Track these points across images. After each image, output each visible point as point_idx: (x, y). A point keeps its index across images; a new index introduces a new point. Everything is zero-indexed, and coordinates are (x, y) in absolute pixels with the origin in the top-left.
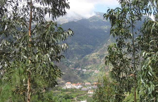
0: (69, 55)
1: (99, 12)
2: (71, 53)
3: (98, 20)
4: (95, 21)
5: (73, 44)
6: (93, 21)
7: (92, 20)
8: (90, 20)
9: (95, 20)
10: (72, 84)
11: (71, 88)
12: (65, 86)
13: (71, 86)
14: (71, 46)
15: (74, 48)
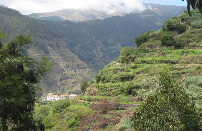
0: (108, 59)
1: (156, 4)
2: (111, 57)
3: (152, 15)
4: (148, 15)
5: (115, 46)
6: (147, 15)
7: (145, 14)
8: (142, 15)
9: (149, 14)
10: (53, 96)
11: (51, 101)
12: (46, 98)
13: (52, 98)
14: (113, 48)
15: (116, 50)
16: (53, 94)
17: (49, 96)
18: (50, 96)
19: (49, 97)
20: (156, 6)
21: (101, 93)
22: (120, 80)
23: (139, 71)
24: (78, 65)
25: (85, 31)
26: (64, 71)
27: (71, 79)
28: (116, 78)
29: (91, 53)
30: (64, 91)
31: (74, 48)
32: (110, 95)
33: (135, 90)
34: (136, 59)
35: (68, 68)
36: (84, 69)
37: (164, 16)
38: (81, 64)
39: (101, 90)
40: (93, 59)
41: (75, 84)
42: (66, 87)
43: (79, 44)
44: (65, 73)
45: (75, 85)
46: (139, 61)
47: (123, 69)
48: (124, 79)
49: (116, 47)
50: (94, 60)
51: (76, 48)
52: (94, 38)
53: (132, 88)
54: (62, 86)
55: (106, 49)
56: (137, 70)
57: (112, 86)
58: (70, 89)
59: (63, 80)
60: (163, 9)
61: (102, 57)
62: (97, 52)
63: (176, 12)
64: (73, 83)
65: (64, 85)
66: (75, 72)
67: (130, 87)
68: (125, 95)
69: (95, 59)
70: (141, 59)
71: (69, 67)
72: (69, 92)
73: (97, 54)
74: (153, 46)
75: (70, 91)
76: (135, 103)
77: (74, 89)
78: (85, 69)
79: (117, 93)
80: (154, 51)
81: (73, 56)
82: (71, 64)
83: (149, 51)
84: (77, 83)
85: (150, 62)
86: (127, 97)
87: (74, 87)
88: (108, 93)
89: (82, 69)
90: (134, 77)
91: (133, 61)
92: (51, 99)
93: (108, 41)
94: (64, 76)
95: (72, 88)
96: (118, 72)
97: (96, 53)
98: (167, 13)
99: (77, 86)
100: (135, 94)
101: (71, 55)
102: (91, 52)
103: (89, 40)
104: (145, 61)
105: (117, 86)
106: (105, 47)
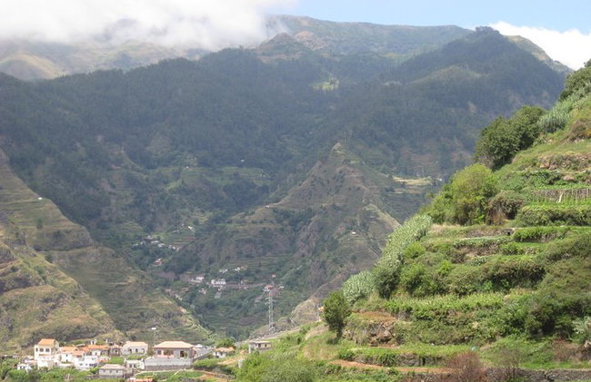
0: (154, 214)
1: (306, 18)
2: (163, 206)
3: (297, 56)
4: (284, 57)
5: (175, 165)
6: (279, 57)
7: (272, 54)
8: (263, 54)
9: (287, 53)
10: (61, 349)
11: (55, 367)
12: (30, 357)
13: (57, 356)
14: (168, 171)
15: (179, 181)
16: (58, 343)
17: (42, 350)
18: (47, 350)
19: (44, 352)
20: (305, 23)
21: (427, 334)
22: (488, 285)
23: (558, 251)
24: (57, 235)
25: (67, 112)
26: (12, 259)
27: (37, 285)
28: (471, 279)
29: (91, 191)
30: (15, 329)
31: (30, 174)
32: (463, 341)
33: (565, 319)
34: (523, 209)
35: (25, 248)
36: (79, 251)
37: (338, 59)
38: (68, 232)
39: (424, 323)
40: (99, 215)
41: (51, 304)
42: (19, 316)
43: (48, 159)
44: (15, 264)
45: (53, 307)
46: (539, 214)
47: (487, 246)
48: (501, 281)
49: (180, 169)
50: (106, 218)
51: (39, 173)
52: (100, 138)
53: (558, 312)
54: (6, 313)
55: (145, 177)
56: (549, 247)
57: (467, 308)
58: (36, 321)
59: (8, 290)
60: (329, 35)
61: (130, 206)
62: (114, 187)
63: (377, 44)
64: (46, 301)
65: (14, 308)
66: (49, 259)
67: (550, 310)
68: (531, 339)
69: (107, 214)
70: (544, 207)
71: (25, 244)
72: (34, 334)
73: (115, 194)
74: (577, 162)
75: (37, 328)
76: (580, 367)
77: (50, 321)
78: (84, 250)
79: (494, 329)
80: (584, 181)
81: (40, 202)
82: (33, 233)
83: (565, 178)
84: (58, 299)
85: (585, 216)
86: (541, 345)
87: (50, 315)
88: (457, 334)
89: (71, 249)
90: (543, 272)
91: (511, 216)
92: (56, 360)
93: (148, 148)
94: (10, 275)
95: (44, 319)
96: (467, 255)
97: (110, 190)
98: (346, 49)
99: (58, 310)
100: (568, 333)
101: (31, 200)
102: (91, 189)
103: (83, 145)
104: (564, 214)
105: (487, 307)
106: (142, 169)
